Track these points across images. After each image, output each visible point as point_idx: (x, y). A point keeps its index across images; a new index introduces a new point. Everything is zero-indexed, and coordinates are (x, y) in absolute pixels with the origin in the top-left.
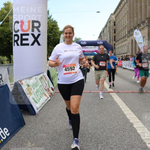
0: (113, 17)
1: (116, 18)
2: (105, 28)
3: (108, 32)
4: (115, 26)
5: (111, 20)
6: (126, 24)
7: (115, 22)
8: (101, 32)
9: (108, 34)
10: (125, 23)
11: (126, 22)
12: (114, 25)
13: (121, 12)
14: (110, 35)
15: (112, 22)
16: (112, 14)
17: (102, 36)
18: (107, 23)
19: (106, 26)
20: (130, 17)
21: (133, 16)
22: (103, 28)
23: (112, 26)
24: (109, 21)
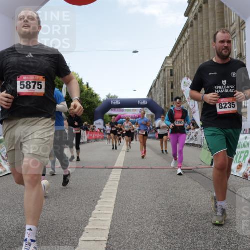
0: (169, 62)
1: (173, 64)
2: (157, 81)
3: (162, 86)
4: (172, 77)
5: (166, 67)
6: (189, 73)
7: (172, 71)
8: (152, 87)
9: (162, 89)
10: (187, 71)
11: (189, 70)
12: (172, 75)
13: (180, 54)
14: (165, 92)
15: (168, 71)
16: (167, 58)
17: (153, 93)
18: (161, 72)
19: (159, 77)
20: (194, 62)
21: (198, 60)
22: (155, 81)
23: (168, 76)
24: (163, 69)
